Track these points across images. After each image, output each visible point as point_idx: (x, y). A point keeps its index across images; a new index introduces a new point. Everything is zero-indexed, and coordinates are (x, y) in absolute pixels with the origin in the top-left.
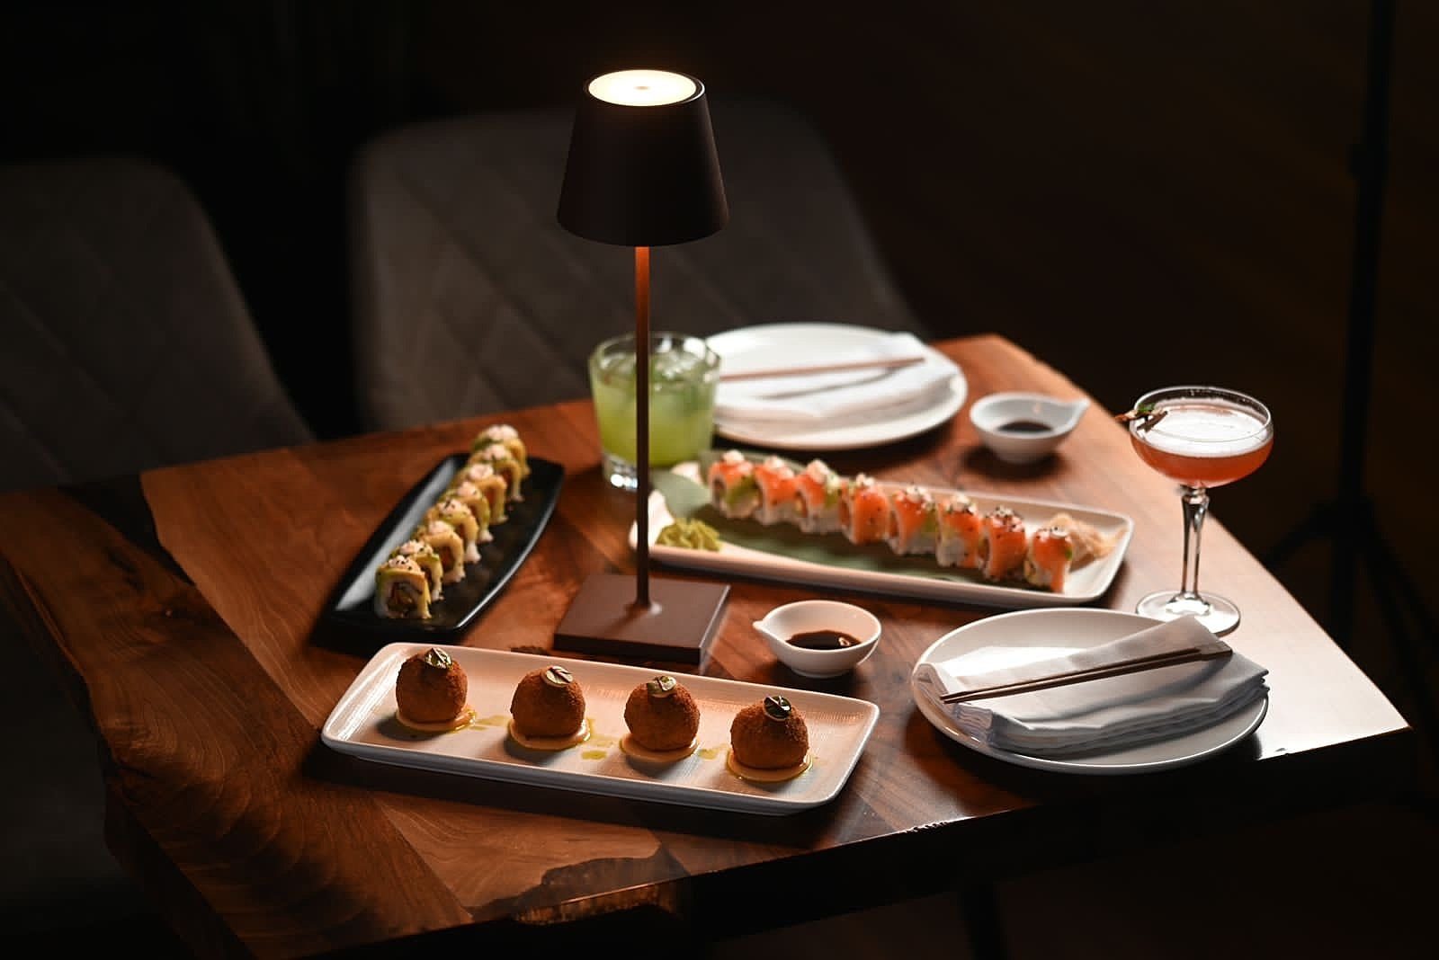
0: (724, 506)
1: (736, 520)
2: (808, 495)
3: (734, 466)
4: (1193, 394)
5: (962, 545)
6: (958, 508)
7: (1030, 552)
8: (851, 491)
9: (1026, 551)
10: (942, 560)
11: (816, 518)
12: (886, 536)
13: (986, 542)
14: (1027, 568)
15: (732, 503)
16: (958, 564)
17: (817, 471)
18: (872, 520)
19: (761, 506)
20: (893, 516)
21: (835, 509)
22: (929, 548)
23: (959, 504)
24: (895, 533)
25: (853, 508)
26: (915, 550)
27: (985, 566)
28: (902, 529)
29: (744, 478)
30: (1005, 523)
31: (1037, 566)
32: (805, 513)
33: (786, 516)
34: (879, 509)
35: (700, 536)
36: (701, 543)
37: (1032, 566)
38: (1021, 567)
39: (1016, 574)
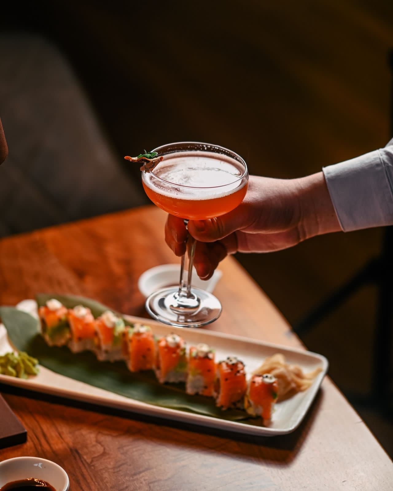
0: (47, 338)
1: (55, 347)
2: (101, 336)
3: (54, 312)
4: (206, 149)
5: (202, 381)
6: (201, 355)
7: (248, 392)
8: (131, 336)
9: (246, 389)
10: (190, 390)
11: (106, 352)
12: (154, 367)
13: (218, 380)
14: (246, 404)
15: (52, 337)
16: (201, 393)
17: (108, 319)
18: (144, 357)
19: (71, 339)
20: (158, 356)
21: (120, 346)
22: (181, 379)
23: (202, 352)
24: (158, 368)
25: (131, 348)
26: (172, 380)
27: (217, 397)
28: (162, 365)
29: (60, 320)
30: (232, 369)
31: (252, 402)
32: (99, 347)
33: (89, 347)
34: (149, 350)
35: (22, 365)
36: (22, 372)
37: (249, 402)
38: (242, 400)
39: (239, 405)
